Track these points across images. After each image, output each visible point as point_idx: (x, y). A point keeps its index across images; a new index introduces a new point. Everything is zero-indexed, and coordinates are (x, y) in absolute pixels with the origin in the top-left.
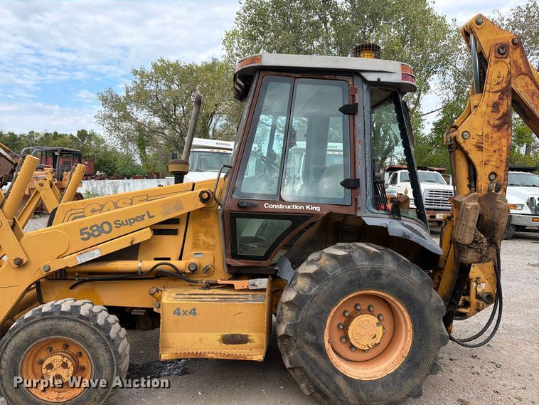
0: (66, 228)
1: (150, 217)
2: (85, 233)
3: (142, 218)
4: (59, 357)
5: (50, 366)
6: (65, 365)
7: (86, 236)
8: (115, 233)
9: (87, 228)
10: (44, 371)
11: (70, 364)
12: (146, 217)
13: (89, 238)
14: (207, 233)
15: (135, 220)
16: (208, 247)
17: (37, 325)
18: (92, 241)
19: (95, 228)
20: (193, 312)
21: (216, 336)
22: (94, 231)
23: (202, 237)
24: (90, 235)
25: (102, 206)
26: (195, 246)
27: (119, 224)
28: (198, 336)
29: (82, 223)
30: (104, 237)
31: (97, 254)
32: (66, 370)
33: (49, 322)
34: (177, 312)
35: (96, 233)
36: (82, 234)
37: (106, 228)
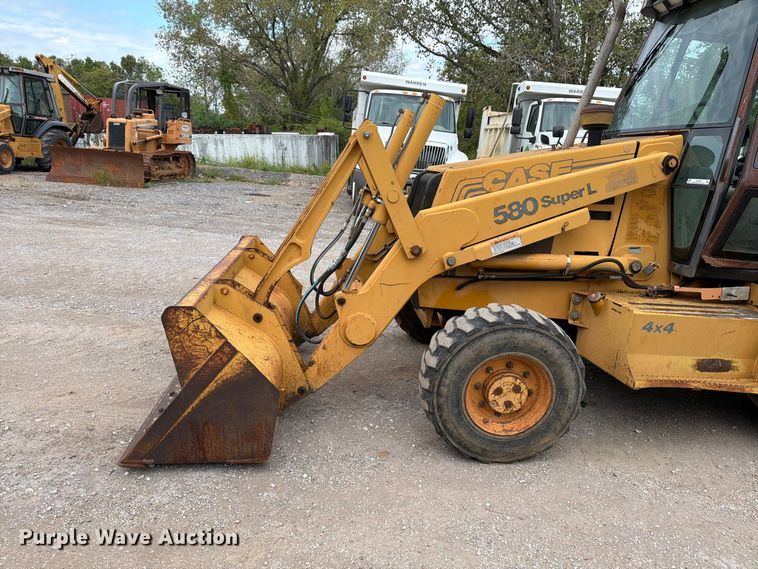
0: (476, 206)
1: (590, 193)
2: (501, 213)
3: (580, 193)
4: (511, 380)
5: (499, 391)
6: (517, 389)
7: (501, 218)
8: (542, 213)
9: (504, 207)
10: (491, 397)
11: (523, 387)
12: (585, 193)
13: (505, 221)
14: (648, 219)
15: (571, 196)
16: (649, 239)
17: (487, 340)
18: (510, 225)
19: (514, 207)
20: (670, 328)
21: (691, 361)
22: (513, 211)
23: (642, 225)
24: (508, 217)
25: (509, 175)
26: (631, 236)
27: (548, 201)
28: (665, 359)
29: (497, 199)
30: (525, 219)
31: (517, 243)
32: (518, 395)
33: (502, 335)
34: (648, 327)
35: (516, 214)
36: (496, 214)
37: (530, 206)
